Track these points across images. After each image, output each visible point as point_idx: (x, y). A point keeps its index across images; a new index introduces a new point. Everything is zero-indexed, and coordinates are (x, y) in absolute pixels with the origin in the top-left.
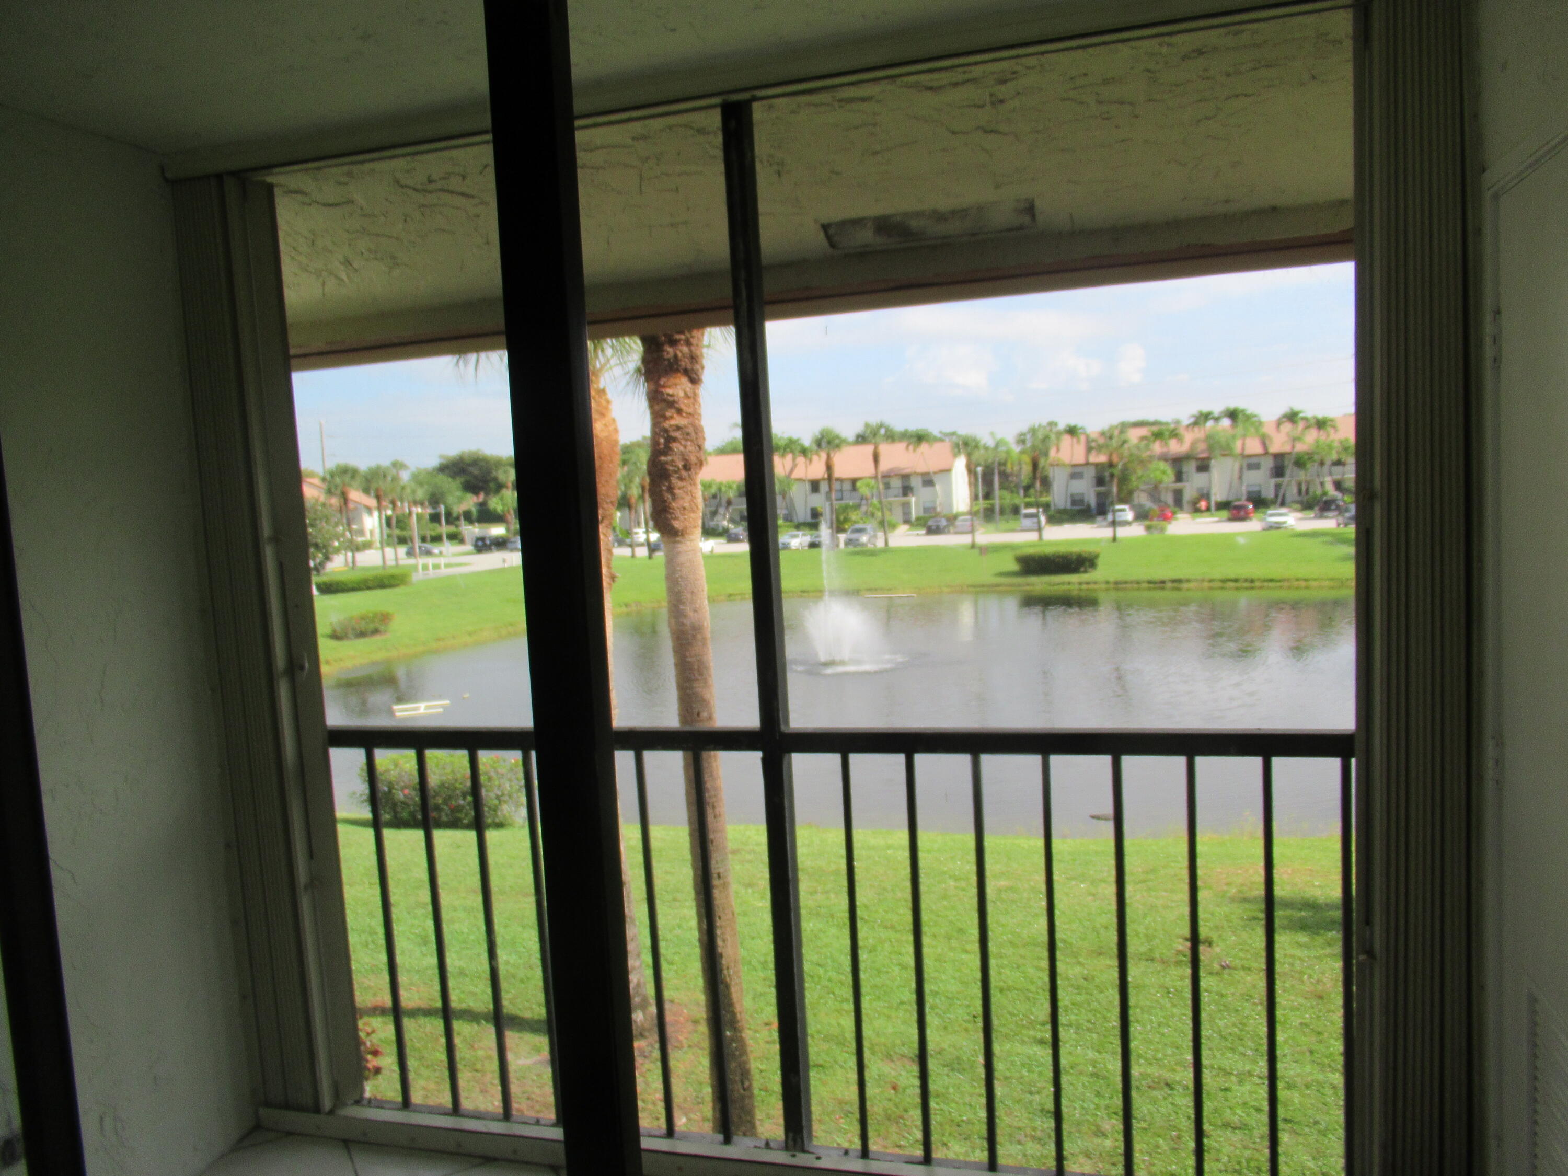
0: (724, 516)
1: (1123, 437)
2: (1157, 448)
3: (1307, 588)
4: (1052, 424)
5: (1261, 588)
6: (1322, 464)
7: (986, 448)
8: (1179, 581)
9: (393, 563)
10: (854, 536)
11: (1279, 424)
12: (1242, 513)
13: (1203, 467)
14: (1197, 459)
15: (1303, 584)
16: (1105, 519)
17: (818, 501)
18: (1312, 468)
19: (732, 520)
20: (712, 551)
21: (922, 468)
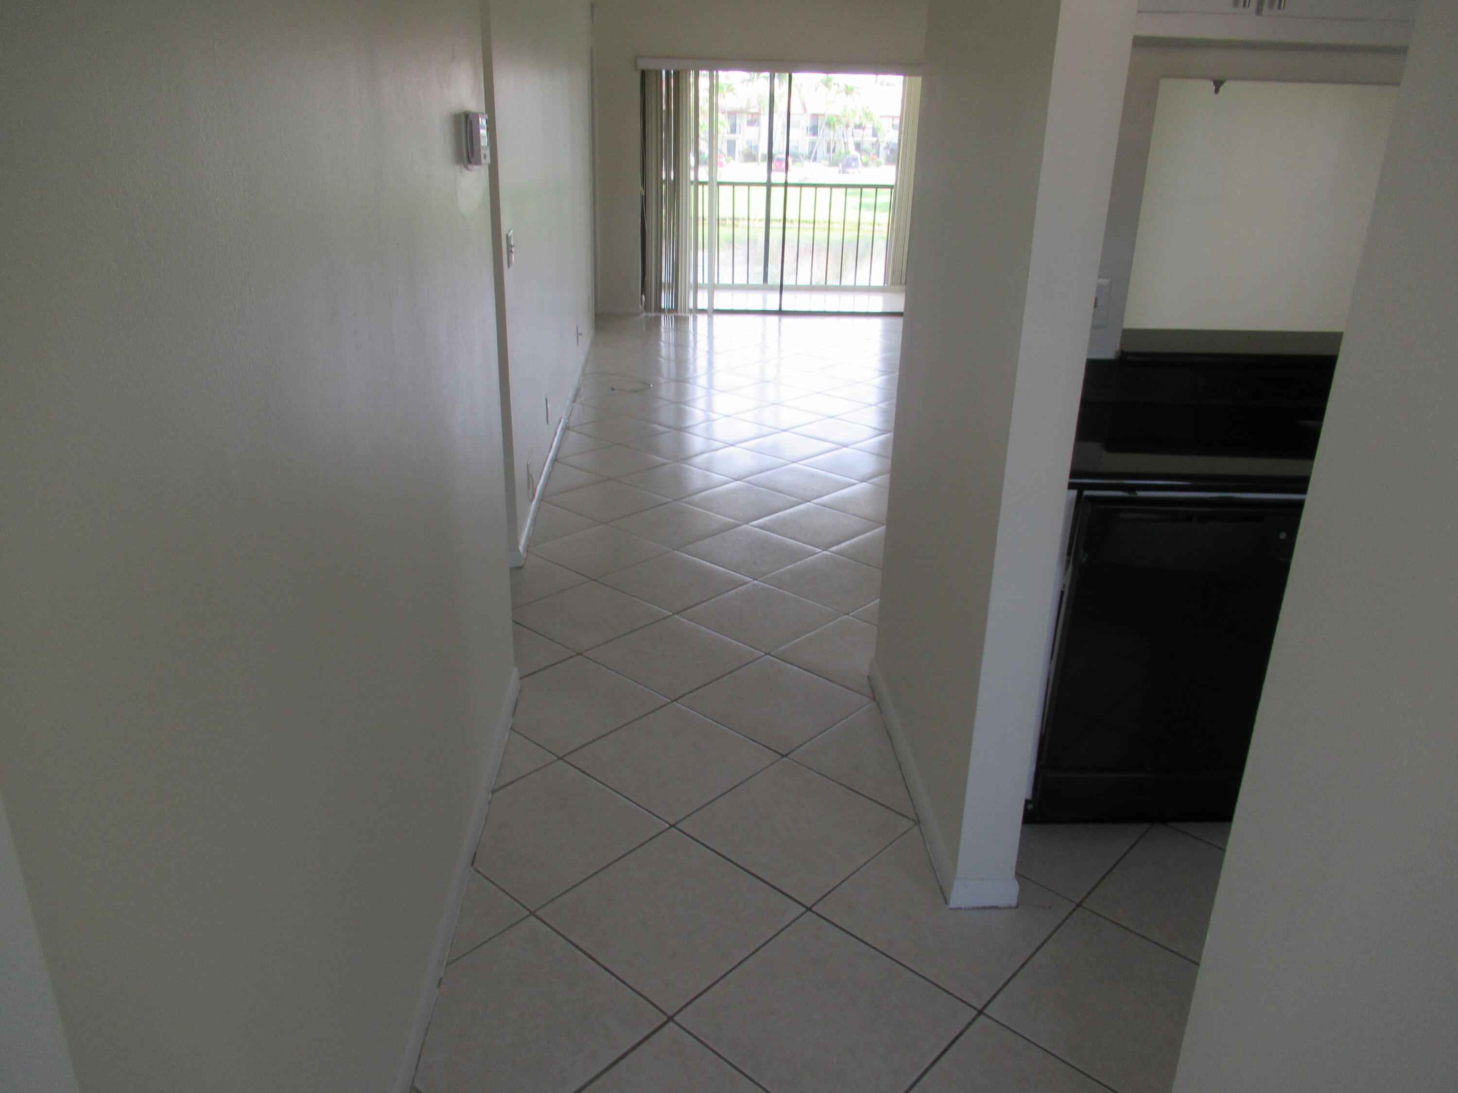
13: (752, 121)
14: (749, 114)
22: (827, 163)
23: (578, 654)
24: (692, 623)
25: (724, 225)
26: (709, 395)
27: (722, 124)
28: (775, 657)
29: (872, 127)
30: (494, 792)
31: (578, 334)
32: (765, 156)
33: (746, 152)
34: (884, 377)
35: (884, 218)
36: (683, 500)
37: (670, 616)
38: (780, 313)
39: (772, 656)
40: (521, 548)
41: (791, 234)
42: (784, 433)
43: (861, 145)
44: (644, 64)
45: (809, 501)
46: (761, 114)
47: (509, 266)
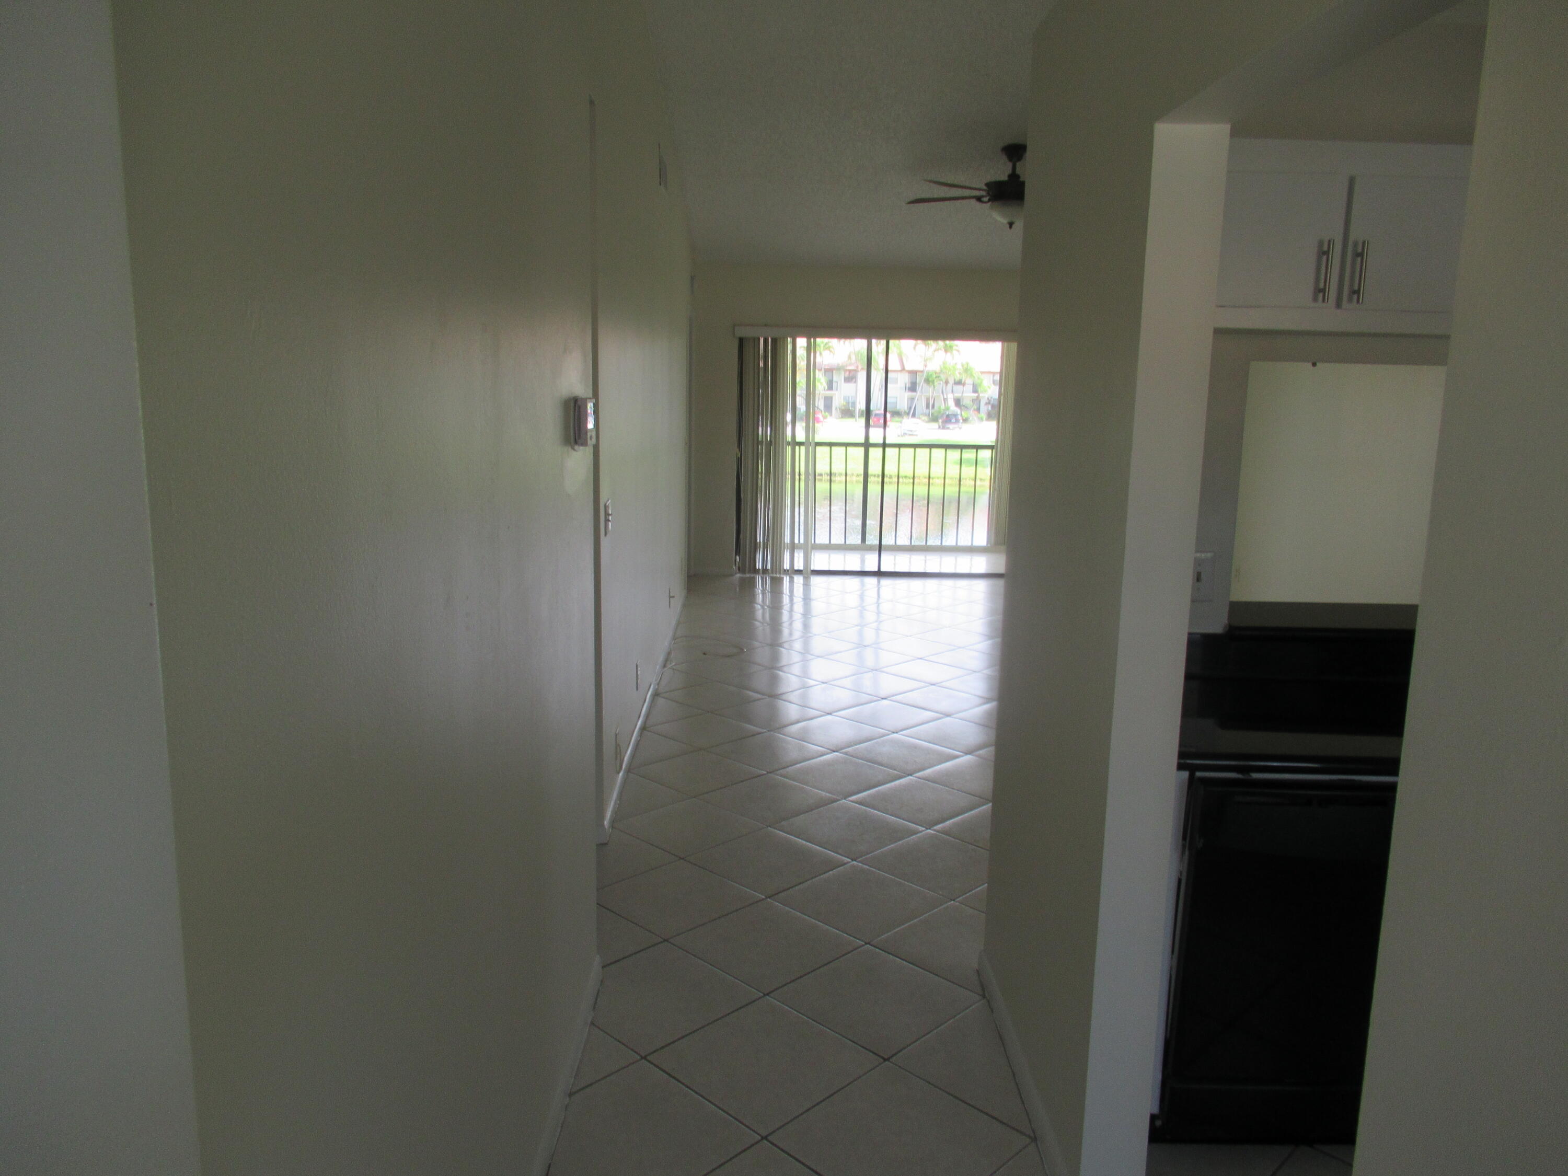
14: (846, 371)
22: (926, 418)
23: (665, 940)
24: (787, 908)
25: (821, 480)
26: (805, 661)
27: (819, 381)
28: (874, 946)
29: (972, 383)
30: (571, 1095)
31: (670, 597)
32: (863, 411)
33: (843, 408)
34: (990, 642)
35: (985, 472)
36: (778, 772)
37: (763, 899)
38: (879, 574)
39: (871, 945)
40: (606, 823)
41: (890, 489)
42: (884, 701)
43: (961, 401)
44: (742, 332)
45: (911, 775)
46: (858, 371)
47: (606, 534)
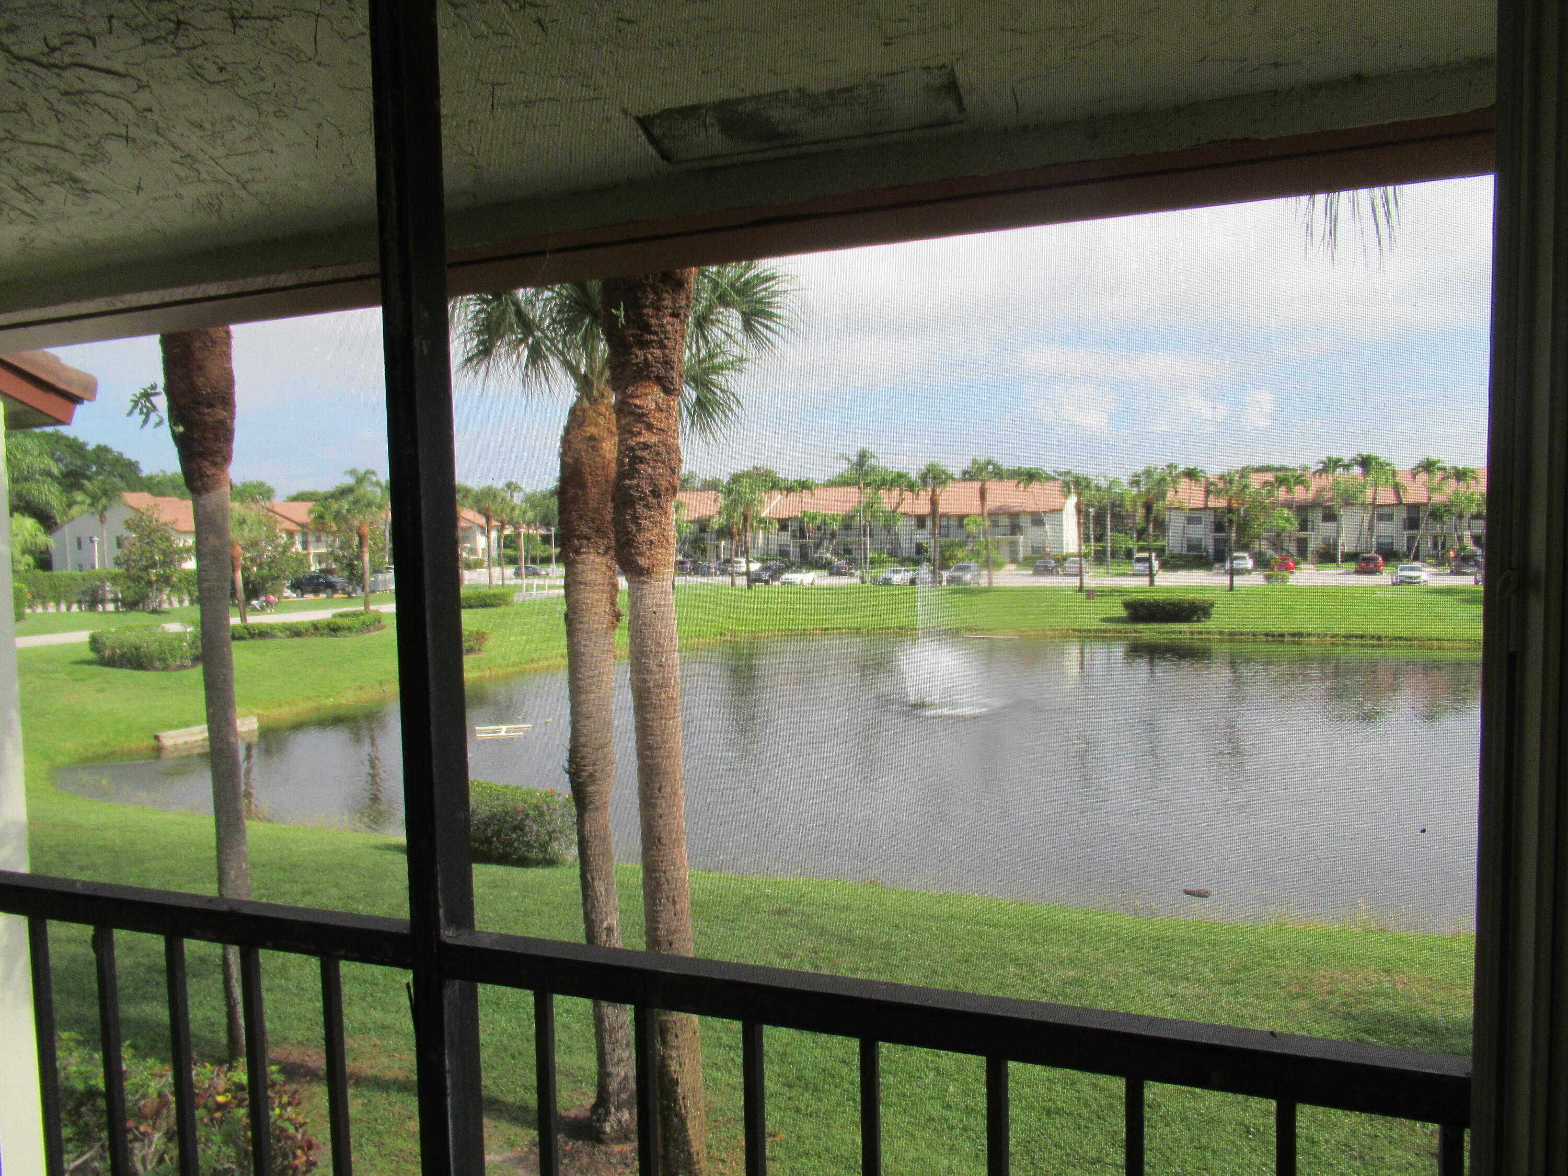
0: (828, 548)
1: (1243, 482)
2: (1281, 494)
3: (1439, 648)
4: (1171, 466)
5: (1389, 646)
6: (1460, 517)
7: (1098, 488)
8: (1300, 635)
9: (500, 583)
10: (958, 574)
11: (1414, 473)
12: (1371, 566)
13: (1330, 516)
14: (1325, 508)
15: (1435, 644)
16: (1223, 566)
17: (923, 537)
18: (1450, 521)
19: (836, 553)
20: (812, 584)
21: (1031, 507)
33: (1321, 551)
